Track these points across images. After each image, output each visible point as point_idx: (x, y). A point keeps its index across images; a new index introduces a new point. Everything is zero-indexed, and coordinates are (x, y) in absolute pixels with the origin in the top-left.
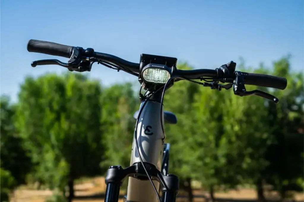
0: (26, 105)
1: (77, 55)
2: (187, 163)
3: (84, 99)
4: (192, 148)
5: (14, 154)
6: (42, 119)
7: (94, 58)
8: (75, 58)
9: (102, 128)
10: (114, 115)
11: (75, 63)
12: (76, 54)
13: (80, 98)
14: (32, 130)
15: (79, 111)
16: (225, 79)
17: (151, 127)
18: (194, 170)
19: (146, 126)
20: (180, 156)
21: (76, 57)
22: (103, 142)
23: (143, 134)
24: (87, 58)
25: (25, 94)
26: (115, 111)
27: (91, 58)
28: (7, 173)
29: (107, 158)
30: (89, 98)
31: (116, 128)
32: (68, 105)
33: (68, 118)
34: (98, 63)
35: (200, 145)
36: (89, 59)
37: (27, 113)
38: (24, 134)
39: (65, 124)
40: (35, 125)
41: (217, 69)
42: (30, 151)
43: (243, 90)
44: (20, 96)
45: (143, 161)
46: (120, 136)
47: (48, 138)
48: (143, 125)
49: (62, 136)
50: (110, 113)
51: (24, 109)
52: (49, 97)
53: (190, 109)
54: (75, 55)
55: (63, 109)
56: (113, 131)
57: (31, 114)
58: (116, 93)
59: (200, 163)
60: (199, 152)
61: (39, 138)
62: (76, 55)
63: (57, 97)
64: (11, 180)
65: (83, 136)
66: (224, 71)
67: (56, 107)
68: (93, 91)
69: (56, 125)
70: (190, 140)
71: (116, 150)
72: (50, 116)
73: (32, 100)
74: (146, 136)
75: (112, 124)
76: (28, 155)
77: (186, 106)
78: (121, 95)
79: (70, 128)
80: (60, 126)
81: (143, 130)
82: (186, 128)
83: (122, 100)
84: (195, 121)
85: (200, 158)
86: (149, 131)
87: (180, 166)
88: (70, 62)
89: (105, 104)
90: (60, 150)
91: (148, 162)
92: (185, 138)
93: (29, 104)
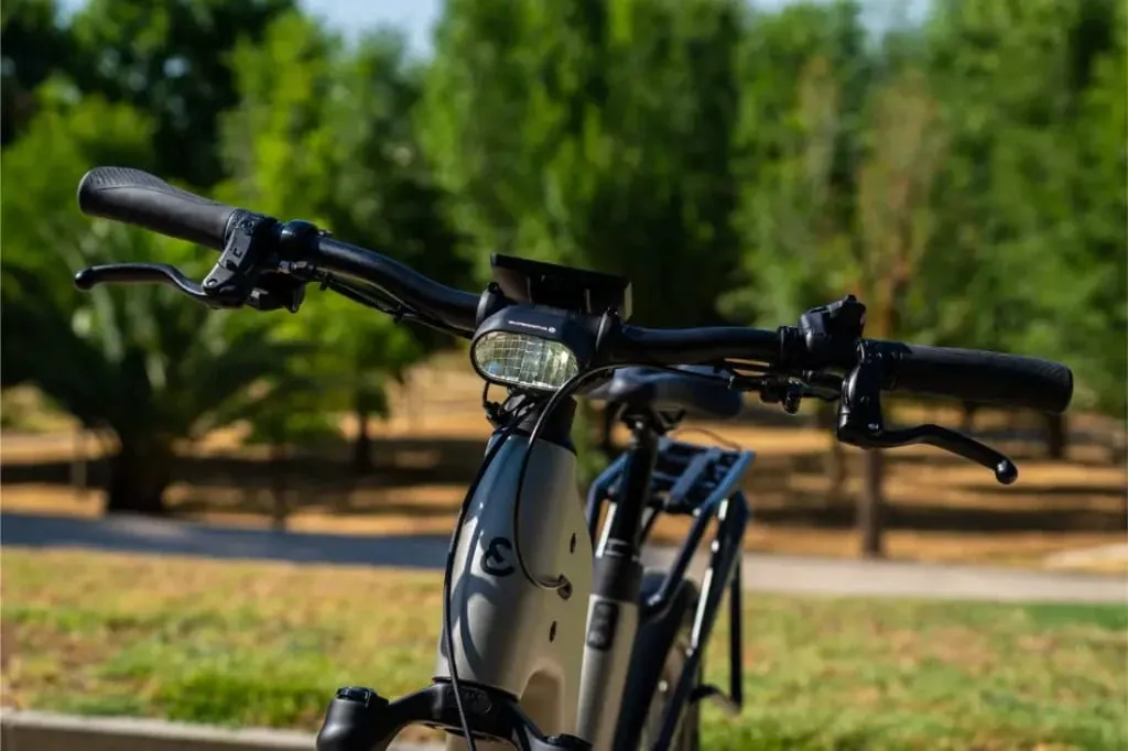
0: (462, 70)
1: (244, 253)
2: (1048, 315)
3: (678, 54)
4: (1071, 261)
5: (413, 246)
6: (515, 122)
7: (306, 268)
8: (230, 265)
9: (737, 167)
10: (786, 120)
11: (230, 288)
12: (238, 252)
13: (661, 51)
14: (478, 162)
15: (654, 101)
16: (810, 373)
17: (507, 544)
18: (1073, 346)
19: (492, 538)
20: (1025, 290)
21: (237, 262)
22: (737, 220)
23: (476, 569)
24: (283, 263)
25: (460, 28)
26: (791, 103)
27: (296, 266)
28: (382, 319)
29: (747, 281)
30: (697, 50)
31: (787, 170)
32: (614, 76)
33: (611, 124)
34: (323, 288)
35: (1105, 250)
36: (290, 268)
37: (464, 98)
38: (450, 175)
39: (599, 148)
40: (494, 145)
41: (782, 332)
42: (470, 239)
43: (870, 426)
44: (440, 34)
45: (460, 676)
46: (799, 203)
47: (536, 197)
48: (482, 533)
49: (587, 188)
50: (770, 112)
51: (454, 84)
52: (546, 46)
53: (1073, 113)
54: (235, 254)
55: (596, 88)
56: (775, 184)
57: (479, 104)
58: (800, 37)
59: (1096, 320)
60: (1097, 278)
61: (505, 193)
62: (239, 256)
63: (575, 45)
64: (399, 340)
65: (664, 193)
66: (809, 336)
67: (569, 81)
68: (710, 28)
69: (567, 150)
70: (1067, 229)
71: (784, 254)
72: (545, 115)
73: (486, 52)
74: (488, 577)
75: (774, 154)
76: (462, 251)
77: (1061, 100)
78: (814, 43)
79: (617, 161)
80: (580, 153)
81: (479, 552)
82: (1055, 185)
83: (818, 64)
84: (1089, 160)
85: (1100, 302)
86: (499, 559)
87: (1020, 328)
88: (210, 284)
89: (751, 78)
90: (578, 240)
91: (480, 682)
92: (1047, 223)
93: (473, 65)
